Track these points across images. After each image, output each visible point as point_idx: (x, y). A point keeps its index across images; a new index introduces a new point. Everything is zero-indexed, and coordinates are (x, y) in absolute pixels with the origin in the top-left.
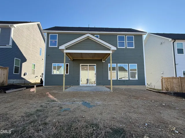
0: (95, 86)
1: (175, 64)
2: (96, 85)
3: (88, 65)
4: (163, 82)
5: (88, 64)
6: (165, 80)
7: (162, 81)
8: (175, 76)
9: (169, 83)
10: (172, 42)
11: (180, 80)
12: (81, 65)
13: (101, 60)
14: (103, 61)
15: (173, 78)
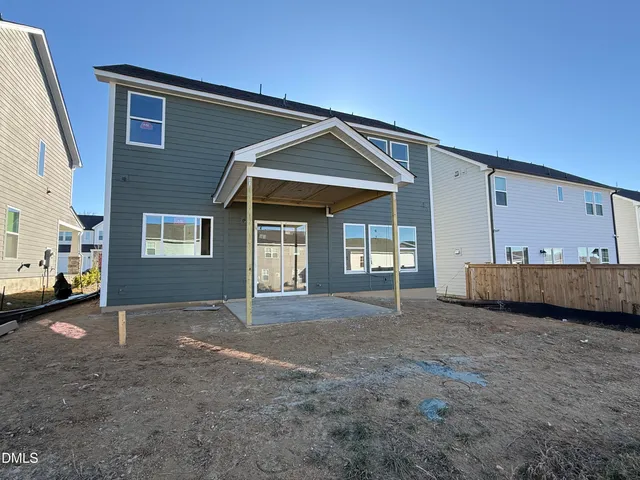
0: (304, 297)
1: (493, 231)
2: (306, 292)
3: (280, 226)
4: (472, 276)
5: (283, 223)
6: (476, 270)
7: (468, 275)
8: (492, 262)
9: (489, 278)
10: (487, 173)
11: (519, 272)
12: (259, 225)
13: (323, 211)
14: (328, 215)
15: (488, 265)
